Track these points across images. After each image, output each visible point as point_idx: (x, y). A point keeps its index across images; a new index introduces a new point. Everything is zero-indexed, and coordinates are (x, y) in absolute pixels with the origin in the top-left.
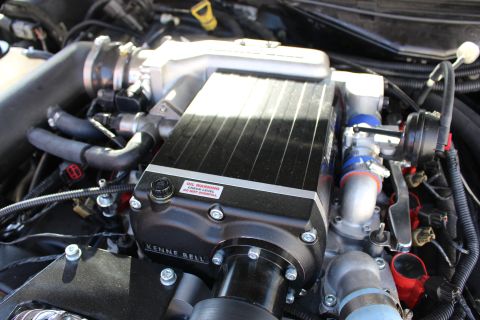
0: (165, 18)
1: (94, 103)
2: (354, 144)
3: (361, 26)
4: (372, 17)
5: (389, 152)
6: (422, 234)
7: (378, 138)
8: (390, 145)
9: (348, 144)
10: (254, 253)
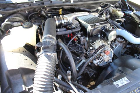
0: (49, 15)
3: (84, 8)
4: (85, 7)
10: (107, 28)
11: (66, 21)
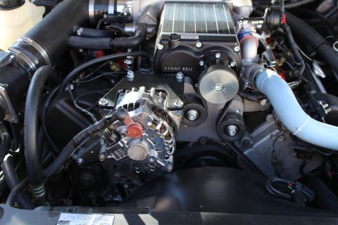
1: (100, 21)
2: (242, 28)
5: (260, 26)
6: (280, 60)
7: (253, 22)
8: (259, 24)
9: (240, 28)
10: (218, 56)
11: (120, 9)
